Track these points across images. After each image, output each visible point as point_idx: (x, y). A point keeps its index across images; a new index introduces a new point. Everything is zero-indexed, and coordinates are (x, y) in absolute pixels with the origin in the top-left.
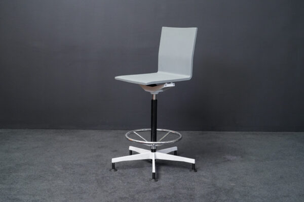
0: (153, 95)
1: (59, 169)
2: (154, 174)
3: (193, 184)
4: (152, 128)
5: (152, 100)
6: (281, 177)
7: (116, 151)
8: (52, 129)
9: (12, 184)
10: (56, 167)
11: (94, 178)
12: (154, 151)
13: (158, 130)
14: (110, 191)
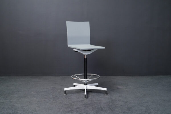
0: (85, 55)
1: (34, 93)
2: (85, 95)
3: (101, 98)
4: (84, 73)
5: (85, 58)
6: (145, 95)
7: (62, 85)
8: (29, 76)
9: (11, 100)
10: (32, 92)
11: (52, 97)
12: (86, 84)
13: (87, 74)
14: (59, 102)
